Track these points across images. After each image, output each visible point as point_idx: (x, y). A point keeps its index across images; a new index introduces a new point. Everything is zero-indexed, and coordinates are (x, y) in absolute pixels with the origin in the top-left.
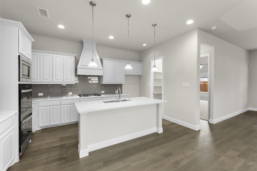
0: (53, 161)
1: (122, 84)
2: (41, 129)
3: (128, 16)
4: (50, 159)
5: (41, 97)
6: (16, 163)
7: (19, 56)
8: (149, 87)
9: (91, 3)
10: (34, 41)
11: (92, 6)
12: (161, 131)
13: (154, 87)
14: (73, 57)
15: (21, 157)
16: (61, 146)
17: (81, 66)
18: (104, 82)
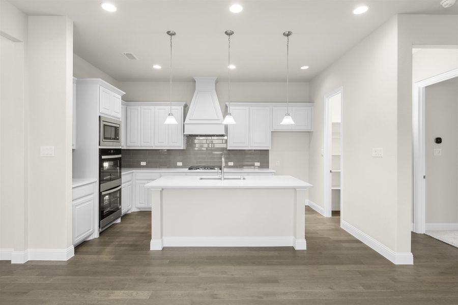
0: (123, 245)
1: (268, 150)
2: (139, 210)
3: (229, 34)
4: (123, 243)
5: (144, 167)
6: (95, 238)
7: (100, 117)
8: (322, 156)
9: (168, 33)
10: (125, 93)
11: (170, 36)
12: (301, 245)
13: (332, 156)
14: (180, 107)
15: (101, 234)
16: (143, 233)
17: (190, 120)
18: (230, 146)
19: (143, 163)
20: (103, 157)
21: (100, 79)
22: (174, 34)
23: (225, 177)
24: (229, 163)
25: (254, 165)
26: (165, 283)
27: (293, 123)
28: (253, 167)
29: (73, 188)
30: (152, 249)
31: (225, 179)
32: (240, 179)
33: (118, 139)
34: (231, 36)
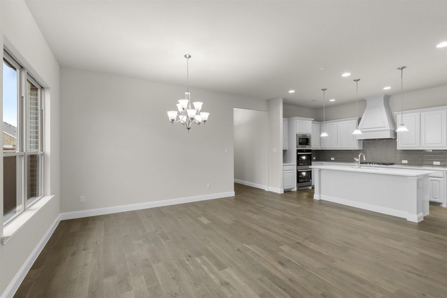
6: (295, 191)
7: (297, 135)
10: (313, 119)
18: (399, 148)
19: (333, 159)
20: (299, 153)
22: (326, 90)
24: (403, 161)
25: (432, 164)
27: (407, 130)
29: (283, 166)
30: (314, 198)
33: (309, 144)
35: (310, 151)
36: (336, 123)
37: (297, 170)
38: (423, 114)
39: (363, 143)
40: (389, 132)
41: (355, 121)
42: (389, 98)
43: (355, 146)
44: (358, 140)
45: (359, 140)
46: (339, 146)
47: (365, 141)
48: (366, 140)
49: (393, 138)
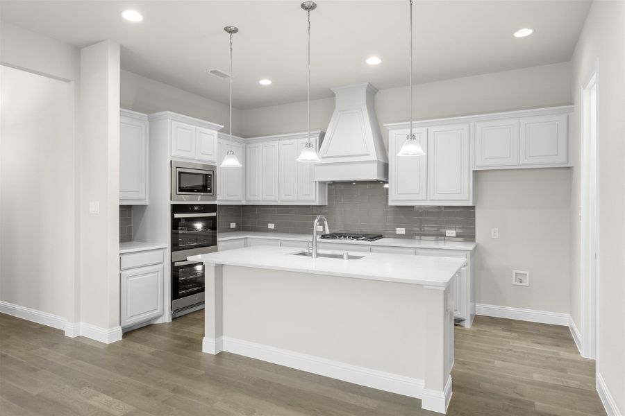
1: (473, 208)
3: (309, 8)
5: (271, 231)
6: (166, 323)
7: (171, 161)
10: (223, 126)
11: (235, 34)
14: (315, 138)
15: (173, 319)
17: (324, 157)
18: (393, 201)
19: (271, 226)
20: (177, 216)
21: (169, 112)
22: (235, 31)
23: (320, 251)
24: (397, 229)
25: (443, 235)
26: (163, 402)
28: (443, 238)
29: (120, 254)
30: (204, 350)
31: (318, 255)
32: (341, 257)
33: (210, 191)
34: (311, 12)
35: (212, 208)
36: (276, 143)
37: (173, 264)
38: (432, 130)
39: (329, 190)
40: (375, 166)
41: (314, 140)
42: (376, 93)
43: (313, 197)
44: (320, 183)
45: (322, 183)
46: (283, 197)
47: (333, 187)
48: (334, 183)
49: (382, 179)
